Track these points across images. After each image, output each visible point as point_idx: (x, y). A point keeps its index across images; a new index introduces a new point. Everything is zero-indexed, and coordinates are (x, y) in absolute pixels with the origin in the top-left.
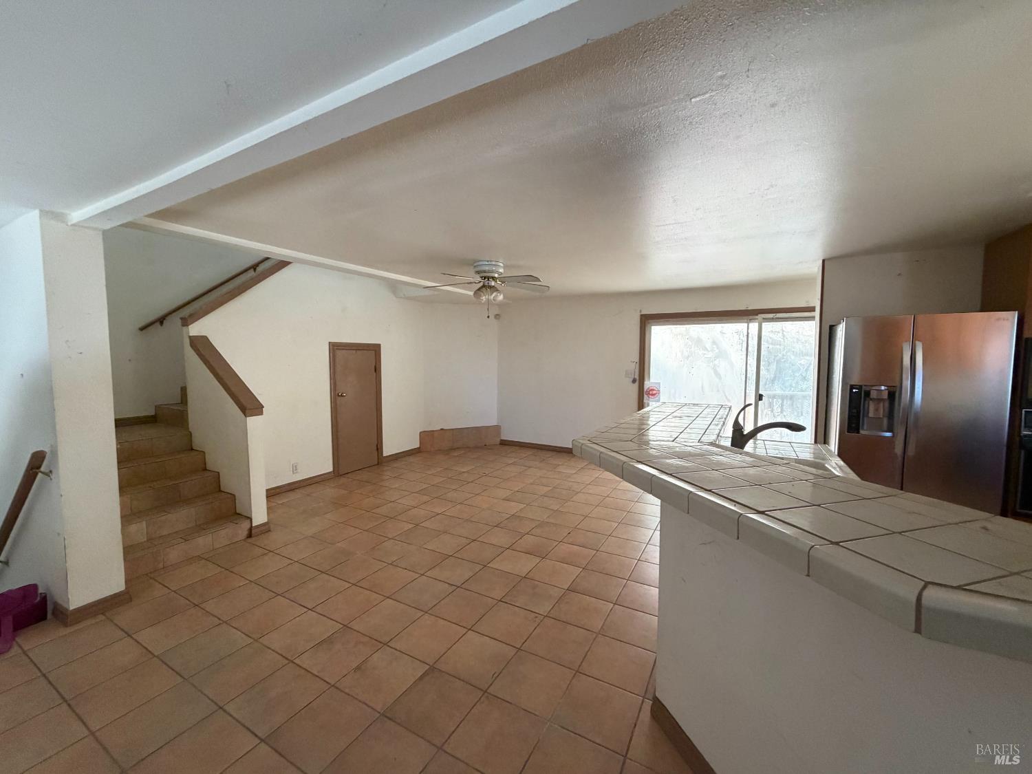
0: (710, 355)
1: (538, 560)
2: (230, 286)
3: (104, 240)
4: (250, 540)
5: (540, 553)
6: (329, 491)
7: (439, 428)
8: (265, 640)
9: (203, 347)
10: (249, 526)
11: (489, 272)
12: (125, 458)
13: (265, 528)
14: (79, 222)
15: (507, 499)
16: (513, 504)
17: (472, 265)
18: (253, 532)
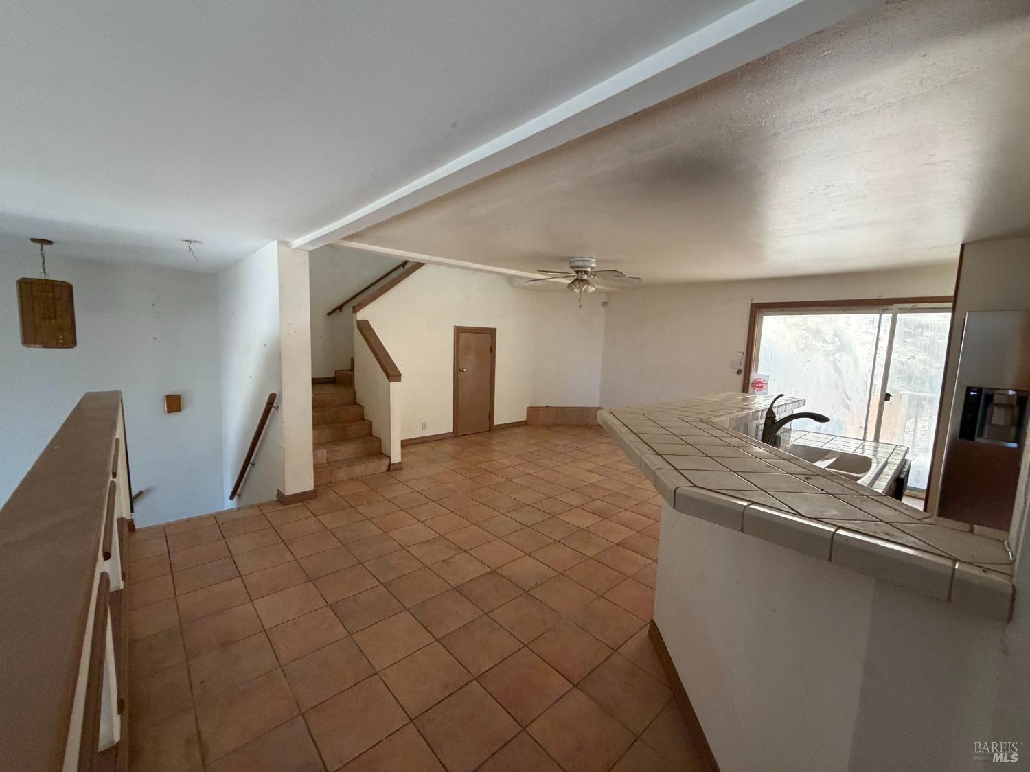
0: (830, 348)
1: (600, 519)
2: (388, 279)
3: (310, 257)
4: (388, 473)
5: (602, 515)
6: (449, 447)
7: (544, 406)
8: (391, 534)
9: (365, 327)
10: (388, 463)
11: (582, 267)
12: (317, 405)
13: (400, 467)
14: (301, 246)
15: (590, 471)
16: (593, 475)
17: (566, 261)
18: (392, 467)
